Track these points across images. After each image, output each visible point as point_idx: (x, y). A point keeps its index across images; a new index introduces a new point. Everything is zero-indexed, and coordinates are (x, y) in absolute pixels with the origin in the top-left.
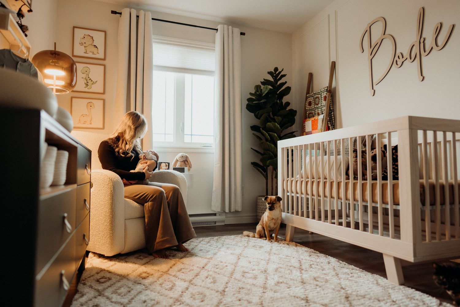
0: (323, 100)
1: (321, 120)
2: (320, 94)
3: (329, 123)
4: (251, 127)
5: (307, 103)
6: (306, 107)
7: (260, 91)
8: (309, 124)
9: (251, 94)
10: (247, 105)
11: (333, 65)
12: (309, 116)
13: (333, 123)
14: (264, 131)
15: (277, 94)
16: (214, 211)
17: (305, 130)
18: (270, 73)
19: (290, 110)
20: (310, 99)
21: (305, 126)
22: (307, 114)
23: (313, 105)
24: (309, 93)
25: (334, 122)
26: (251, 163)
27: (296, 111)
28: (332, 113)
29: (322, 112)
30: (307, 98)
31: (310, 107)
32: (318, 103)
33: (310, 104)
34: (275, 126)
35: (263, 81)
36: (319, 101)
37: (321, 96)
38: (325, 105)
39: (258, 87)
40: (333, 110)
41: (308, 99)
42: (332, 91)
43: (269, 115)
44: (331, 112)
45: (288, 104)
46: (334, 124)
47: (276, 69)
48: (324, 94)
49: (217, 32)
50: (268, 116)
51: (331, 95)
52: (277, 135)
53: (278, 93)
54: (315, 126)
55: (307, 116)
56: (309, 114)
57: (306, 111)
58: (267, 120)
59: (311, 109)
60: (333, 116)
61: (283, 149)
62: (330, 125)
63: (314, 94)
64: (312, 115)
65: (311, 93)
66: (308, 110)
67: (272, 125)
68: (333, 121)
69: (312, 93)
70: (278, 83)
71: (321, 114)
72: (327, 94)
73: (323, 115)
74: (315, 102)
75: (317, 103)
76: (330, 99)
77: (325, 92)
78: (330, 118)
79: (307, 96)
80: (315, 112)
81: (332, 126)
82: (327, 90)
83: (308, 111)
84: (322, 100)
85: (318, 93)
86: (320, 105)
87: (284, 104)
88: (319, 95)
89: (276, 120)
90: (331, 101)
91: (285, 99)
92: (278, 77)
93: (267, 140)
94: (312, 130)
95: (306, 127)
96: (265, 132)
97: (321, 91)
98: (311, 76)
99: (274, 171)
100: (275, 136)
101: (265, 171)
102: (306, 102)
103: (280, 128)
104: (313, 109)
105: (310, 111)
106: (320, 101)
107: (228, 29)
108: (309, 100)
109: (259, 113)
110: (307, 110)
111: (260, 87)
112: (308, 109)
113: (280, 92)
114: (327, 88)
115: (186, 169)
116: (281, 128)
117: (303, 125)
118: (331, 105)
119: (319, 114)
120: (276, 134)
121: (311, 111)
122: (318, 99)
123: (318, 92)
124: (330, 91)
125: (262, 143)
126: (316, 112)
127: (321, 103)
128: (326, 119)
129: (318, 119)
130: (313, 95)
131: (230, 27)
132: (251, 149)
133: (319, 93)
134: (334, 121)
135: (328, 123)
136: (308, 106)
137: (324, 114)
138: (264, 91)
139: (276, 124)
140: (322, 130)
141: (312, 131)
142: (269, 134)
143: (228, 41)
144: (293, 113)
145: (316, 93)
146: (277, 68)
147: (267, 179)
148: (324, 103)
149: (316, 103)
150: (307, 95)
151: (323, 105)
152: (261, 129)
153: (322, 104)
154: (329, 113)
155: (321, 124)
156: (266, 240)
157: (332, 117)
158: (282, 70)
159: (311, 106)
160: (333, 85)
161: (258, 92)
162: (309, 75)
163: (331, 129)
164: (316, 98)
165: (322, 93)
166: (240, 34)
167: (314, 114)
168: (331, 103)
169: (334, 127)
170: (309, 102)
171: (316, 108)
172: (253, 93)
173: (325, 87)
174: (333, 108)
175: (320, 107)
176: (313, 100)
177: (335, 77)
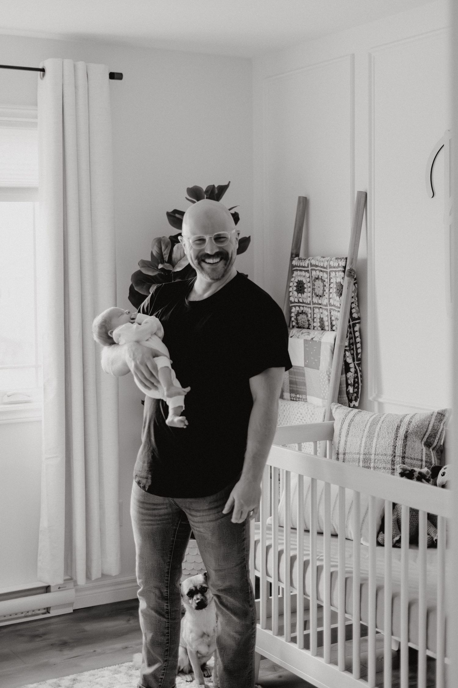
0: (335, 291)
1: (329, 346)
2: (326, 272)
3: (348, 354)
5: (293, 285)
6: (291, 294)
8: (296, 348)
10: (131, 290)
11: (363, 201)
12: (296, 319)
13: (357, 354)
20: (300, 276)
22: (293, 315)
23: (309, 295)
24: (297, 255)
25: (359, 351)
28: (357, 328)
29: (332, 320)
30: (292, 269)
31: (300, 295)
32: (320, 293)
33: (300, 288)
36: (324, 291)
37: (330, 278)
38: (340, 307)
40: (359, 318)
41: (295, 273)
44: (354, 325)
46: (359, 356)
48: (336, 277)
51: (355, 280)
54: (312, 357)
55: (293, 319)
56: (298, 314)
57: (289, 303)
59: (303, 303)
60: (357, 334)
62: (349, 360)
63: (312, 265)
64: (304, 316)
65: (305, 260)
66: (295, 302)
68: (357, 349)
69: (307, 262)
71: (328, 328)
72: (343, 278)
73: (334, 333)
74: (313, 289)
75: (319, 291)
76: (351, 291)
77: (339, 271)
78: (350, 338)
79: (294, 263)
80: (314, 314)
81: (356, 362)
82: (345, 267)
83: (295, 306)
84: (331, 291)
86: (325, 301)
88: (325, 275)
94: (306, 366)
97: (330, 267)
98: (304, 204)
102: (289, 281)
104: (308, 304)
105: (299, 306)
106: (327, 290)
107: (75, 68)
108: (298, 276)
110: (292, 303)
112: (297, 301)
114: (344, 264)
118: (353, 305)
119: (322, 327)
121: (303, 306)
122: (318, 283)
123: (322, 265)
124: (353, 274)
126: (315, 316)
127: (329, 299)
128: (341, 343)
129: (320, 343)
130: (308, 267)
131: (81, 64)
133: (323, 267)
134: (362, 347)
135: (345, 356)
136: (295, 293)
137: (337, 333)
140: (330, 373)
141: (306, 369)
143: (76, 104)
145: (317, 266)
148: (336, 300)
149: (316, 291)
150: (292, 260)
151: (334, 306)
153: (331, 301)
154: (350, 327)
155: (328, 358)
156: (191, 681)
157: (355, 338)
159: (303, 293)
160: (361, 252)
162: (299, 202)
163: (353, 370)
164: (317, 279)
165: (332, 271)
166: (108, 76)
167: (310, 319)
168: (353, 300)
169: (359, 365)
170: (297, 283)
171: (316, 306)
172: (149, 259)
173: (341, 257)
174: (358, 312)
175: (326, 306)
176: (308, 280)
177: (365, 232)
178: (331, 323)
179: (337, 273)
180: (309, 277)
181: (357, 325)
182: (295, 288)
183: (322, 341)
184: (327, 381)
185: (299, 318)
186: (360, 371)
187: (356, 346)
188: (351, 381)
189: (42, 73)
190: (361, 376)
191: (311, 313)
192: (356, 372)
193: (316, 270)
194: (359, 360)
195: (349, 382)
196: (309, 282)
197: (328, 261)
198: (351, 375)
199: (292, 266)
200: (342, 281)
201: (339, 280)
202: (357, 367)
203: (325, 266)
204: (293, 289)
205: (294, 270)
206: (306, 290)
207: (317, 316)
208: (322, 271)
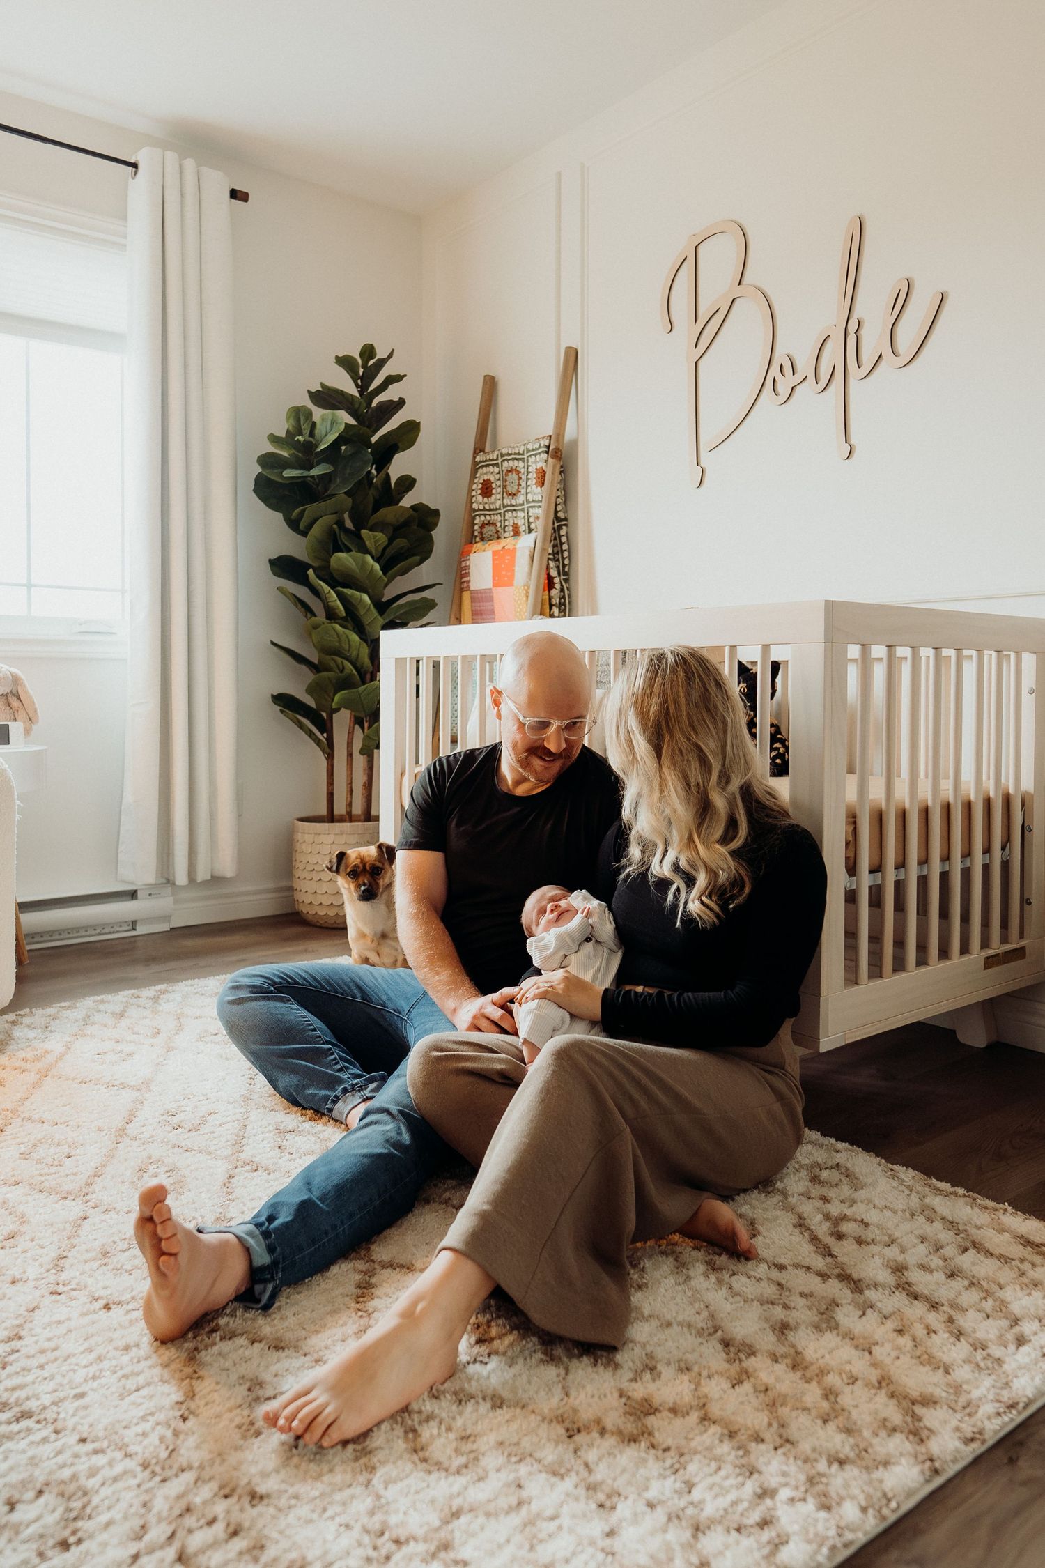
0: (534, 481)
1: (527, 553)
2: (523, 460)
3: (551, 564)
4: (270, 560)
5: (477, 487)
6: (474, 499)
7: (306, 431)
8: (481, 565)
9: (274, 439)
10: (256, 480)
11: (572, 360)
12: (481, 533)
13: (564, 566)
14: (322, 584)
15: (369, 445)
16: (132, 883)
17: (468, 582)
18: (345, 362)
19: (415, 508)
20: (486, 473)
21: (467, 568)
22: (476, 527)
23: (498, 496)
24: (482, 451)
25: (566, 562)
26: (272, 696)
27: (436, 513)
28: (563, 532)
29: (529, 523)
30: (476, 466)
31: (486, 499)
32: (514, 491)
33: (487, 490)
34: (364, 563)
35: (316, 387)
36: (519, 485)
37: (528, 466)
38: (541, 502)
39: (299, 414)
40: (566, 519)
41: (480, 471)
42: (563, 452)
43: (340, 523)
44: (560, 527)
45: (407, 483)
46: (566, 569)
47: (368, 351)
48: (536, 462)
49: (133, 178)
50: (335, 526)
51: (562, 467)
52: (370, 597)
53: (374, 439)
54: (504, 573)
55: (476, 533)
56: (483, 525)
57: (472, 513)
58: (333, 543)
59: (490, 510)
60: (564, 539)
61: (400, 662)
62: (554, 573)
63: (502, 455)
64: (492, 528)
65: (493, 452)
66: (479, 510)
67: (350, 559)
68: (563, 559)
69: (496, 453)
70: (374, 404)
71: (524, 531)
72: (546, 461)
73: (533, 535)
74: (505, 487)
75: (511, 489)
76: (556, 482)
77: (540, 453)
78: (554, 546)
79: (478, 459)
80: (505, 520)
81: (562, 577)
82: (548, 447)
83: (479, 515)
84: (529, 483)
85: (515, 454)
86: (520, 499)
87: (393, 482)
88: (521, 464)
89: (367, 543)
90: (559, 486)
91: (399, 466)
92: (372, 380)
93: (331, 615)
94: (495, 585)
95: (473, 572)
96: (326, 588)
97: (528, 451)
98: (491, 385)
99: (357, 727)
100: (361, 600)
101: (325, 726)
102: (471, 482)
103: (381, 573)
104: (497, 509)
105: (485, 515)
106: (523, 484)
107: (181, 166)
108: (484, 474)
109: (304, 511)
110: (475, 511)
111: (309, 414)
112: (481, 507)
113: (382, 437)
114: (547, 444)
115: (16, 729)
116: (385, 573)
117: (463, 564)
118: (559, 501)
119: (516, 532)
120: (366, 597)
121: (490, 515)
122: (514, 476)
123: (517, 450)
124: (559, 454)
125: (315, 627)
126: (507, 523)
127: (527, 494)
128: (543, 550)
129: (514, 550)
130: (497, 459)
131: (189, 164)
132: (272, 646)
133: (519, 454)
134: (569, 556)
135: (548, 567)
136: (480, 498)
137: (538, 534)
138: (324, 433)
139: (369, 558)
140: (529, 588)
141: (495, 590)
142: (342, 597)
143: (182, 216)
144: (426, 517)
145: (509, 454)
146: (372, 345)
147: (330, 757)
148: (536, 493)
149: (509, 488)
150: (475, 454)
151: (533, 501)
152: (311, 572)
153: (530, 497)
154: (554, 529)
155: (527, 569)
157: (562, 544)
158: (390, 356)
159: (490, 496)
160: (570, 432)
161: (301, 434)
162: (485, 383)
163: (558, 586)
164: (510, 471)
165: (530, 456)
166: (228, 194)
167: (499, 529)
168: (559, 493)
169: (567, 581)
170: (482, 484)
171: (509, 508)
172: (283, 435)
173: (542, 436)
174: (565, 511)
175: (523, 504)
176: (497, 476)
177: (575, 404)
178: (529, 527)
179: (538, 456)
180: (499, 473)
181: (564, 527)
182: (479, 492)
183: (517, 546)
184: (524, 599)
185: (485, 530)
186: (568, 589)
187: (562, 555)
188: (555, 601)
189: (134, 169)
190: (569, 596)
191: (501, 521)
192: (562, 590)
193: (508, 460)
194: (566, 574)
195: (554, 602)
196: (499, 480)
197: (524, 445)
198: (555, 592)
199: (475, 463)
200: (544, 465)
201: (541, 464)
202: (564, 584)
203: (521, 452)
204: (477, 493)
205: (479, 468)
206: (494, 491)
207: (510, 523)
208: (516, 459)
